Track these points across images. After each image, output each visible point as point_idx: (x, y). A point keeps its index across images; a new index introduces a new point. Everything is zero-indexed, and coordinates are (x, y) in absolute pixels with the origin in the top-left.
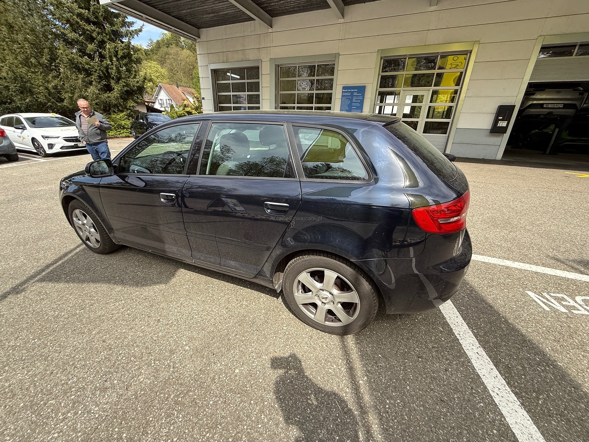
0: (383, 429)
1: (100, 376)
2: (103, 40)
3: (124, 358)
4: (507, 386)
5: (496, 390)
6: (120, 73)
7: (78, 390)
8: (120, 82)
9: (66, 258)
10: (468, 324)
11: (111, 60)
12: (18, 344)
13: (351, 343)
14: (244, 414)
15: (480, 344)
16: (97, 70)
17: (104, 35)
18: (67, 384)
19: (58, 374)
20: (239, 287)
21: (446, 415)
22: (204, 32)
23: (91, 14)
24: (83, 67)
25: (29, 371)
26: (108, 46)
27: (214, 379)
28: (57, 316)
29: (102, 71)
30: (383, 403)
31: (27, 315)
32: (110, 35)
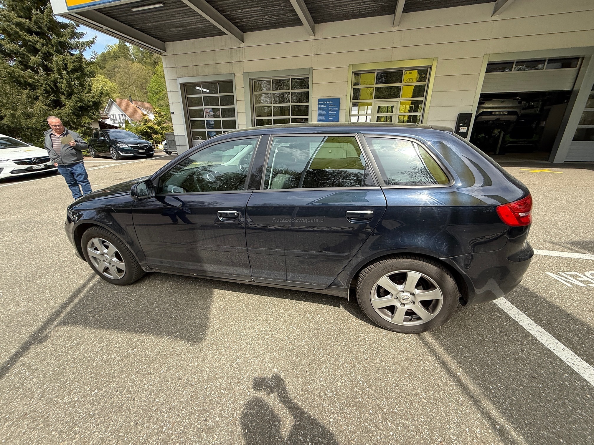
0: (500, 412)
1: (196, 417)
2: (48, 52)
3: (213, 393)
4: (576, 355)
5: (570, 360)
6: (71, 87)
7: (178, 436)
8: (73, 97)
9: (82, 295)
10: (517, 307)
11: (60, 74)
12: (76, 399)
13: (430, 339)
14: (370, 425)
15: (536, 323)
16: (42, 84)
17: (50, 46)
18: (161, 432)
19: (144, 423)
20: (295, 301)
21: (544, 390)
22: (170, 45)
23: (33, 23)
24: (25, 82)
25: (107, 427)
26: (55, 58)
27: (321, 397)
28: (107, 360)
29: (49, 85)
30: (487, 389)
31: (67, 364)
32: (56, 46)
